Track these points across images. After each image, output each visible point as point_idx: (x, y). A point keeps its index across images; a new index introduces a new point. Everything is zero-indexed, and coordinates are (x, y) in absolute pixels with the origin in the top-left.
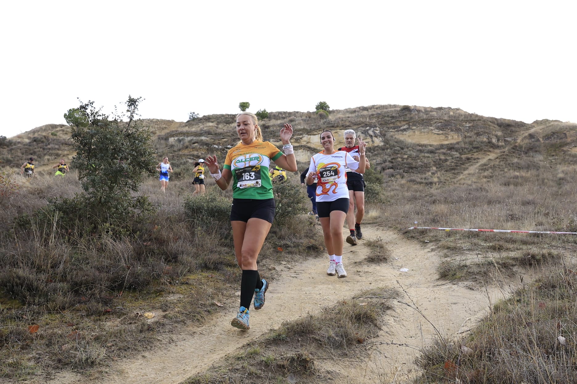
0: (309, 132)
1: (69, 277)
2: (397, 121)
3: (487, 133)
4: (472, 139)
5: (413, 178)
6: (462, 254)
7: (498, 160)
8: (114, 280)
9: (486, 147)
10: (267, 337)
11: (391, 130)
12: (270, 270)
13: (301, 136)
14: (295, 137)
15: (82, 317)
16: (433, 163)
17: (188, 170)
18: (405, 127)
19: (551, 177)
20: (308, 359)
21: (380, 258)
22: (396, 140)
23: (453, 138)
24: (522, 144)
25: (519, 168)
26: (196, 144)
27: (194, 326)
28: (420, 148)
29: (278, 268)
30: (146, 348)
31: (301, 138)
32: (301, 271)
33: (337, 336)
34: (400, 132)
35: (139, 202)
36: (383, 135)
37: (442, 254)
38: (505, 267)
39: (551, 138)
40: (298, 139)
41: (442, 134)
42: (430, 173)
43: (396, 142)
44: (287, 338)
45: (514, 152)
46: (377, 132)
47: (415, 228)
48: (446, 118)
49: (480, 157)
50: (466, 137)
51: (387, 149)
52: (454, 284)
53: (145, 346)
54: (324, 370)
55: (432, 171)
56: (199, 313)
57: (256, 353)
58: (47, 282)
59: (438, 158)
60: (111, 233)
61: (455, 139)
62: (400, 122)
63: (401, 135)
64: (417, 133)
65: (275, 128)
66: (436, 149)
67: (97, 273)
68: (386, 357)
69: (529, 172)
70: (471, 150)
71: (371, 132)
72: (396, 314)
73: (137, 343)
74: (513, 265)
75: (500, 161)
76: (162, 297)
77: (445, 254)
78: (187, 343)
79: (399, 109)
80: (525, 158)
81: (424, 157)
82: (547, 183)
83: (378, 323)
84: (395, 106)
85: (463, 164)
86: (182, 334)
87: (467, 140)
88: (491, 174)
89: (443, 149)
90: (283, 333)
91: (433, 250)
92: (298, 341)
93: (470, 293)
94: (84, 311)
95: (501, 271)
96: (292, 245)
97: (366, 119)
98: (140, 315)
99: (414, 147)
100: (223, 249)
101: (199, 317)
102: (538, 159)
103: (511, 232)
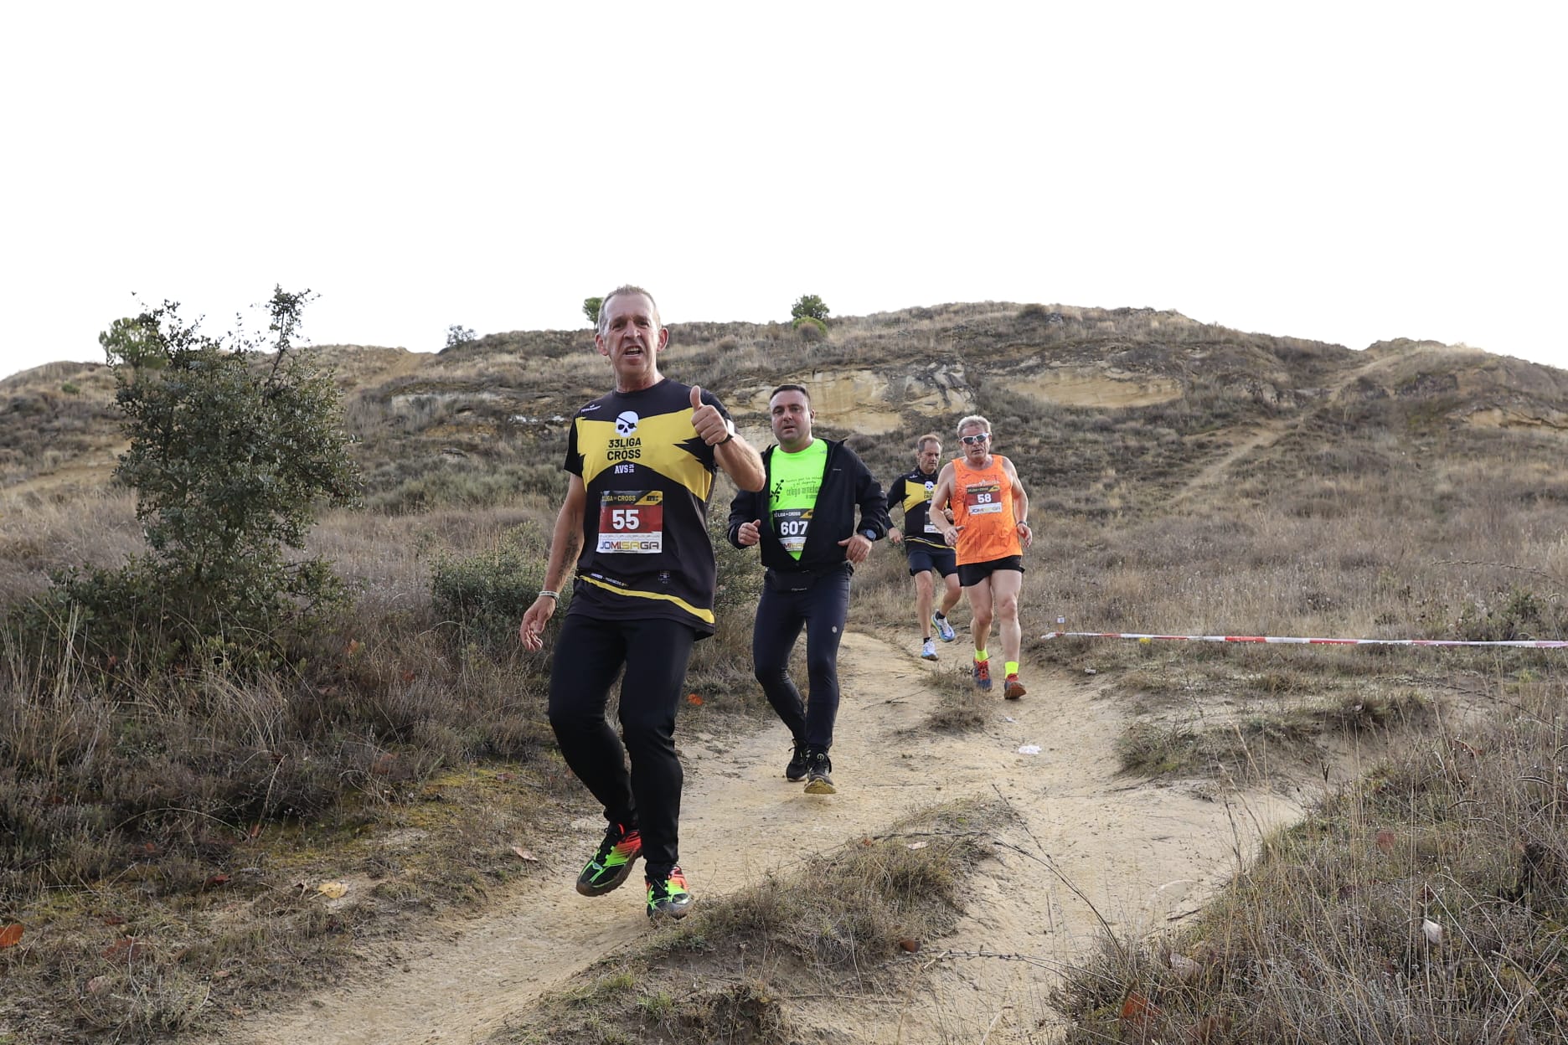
0: (774, 378)
1: (108, 790)
2: (1011, 345)
3: (1249, 376)
4: (1211, 393)
5: (1054, 499)
6: (1183, 704)
7: (1279, 449)
8: (235, 795)
9: (1248, 414)
10: (653, 942)
11: (995, 371)
13: (753, 389)
14: (737, 392)
15: (145, 898)
16: (1108, 458)
17: (443, 484)
18: (1031, 362)
19: (1417, 492)
20: (765, 1000)
21: (966, 718)
22: (1007, 398)
23: (1159, 391)
24: (1341, 403)
25: (1334, 468)
26: (466, 413)
27: (457, 917)
28: (1074, 417)
29: (692, 751)
30: (324, 979)
31: (753, 395)
32: (752, 759)
33: (845, 935)
34: (1019, 376)
35: (307, 576)
36: (973, 384)
37: (1130, 704)
38: (1294, 736)
39: (1416, 388)
40: (746, 397)
41: (1131, 380)
42: (1100, 486)
43: (1009, 403)
44: (710, 944)
45: (1320, 427)
46: (958, 376)
47: (1059, 636)
48: (1140, 337)
49: (1232, 441)
50: (1193, 388)
52: (1161, 787)
53: (319, 976)
54: (807, 1029)
55: (1105, 481)
56: (470, 880)
57: (623, 987)
58: (47, 804)
59: (1120, 444)
60: (226, 663)
61: (1166, 393)
62: (1019, 350)
63: (1022, 384)
64: (1064, 377)
65: (682, 369)
66: (1117, 421)
67: (188, 776)
68: (976, 988)
69: (1362, 481)
70: (1209, 423)
71: (940, 377)
72: (1005, 870)
73: (298, 966)
74: (1316, 732)
75: (1285, 451)
76: (370, 838)
77: (1139, 705)
78: (437, 962)
79: (1014, 314)
80: (1351, 442)
81: (1084, 441)
82: (1408, 509)
83: (956, 895)
84: (1004, 306)
85: (1187, 460)
86: (422, 938)
87: (1197, 395)
88: (1260, 487)
89: (1133, 419)
90: (699, 930)
91: (1104, 695)
92: (739, 950)
93: (1203, 809)
94: (150, 881)
95: (1285, 749)
96: (728, 687)
97: (929, 342)
98: (307, 891)
99: (1056, 417)
100: (538, 702)
101: (470, 891)
102: (1383, 443)
103: (1311, 642)
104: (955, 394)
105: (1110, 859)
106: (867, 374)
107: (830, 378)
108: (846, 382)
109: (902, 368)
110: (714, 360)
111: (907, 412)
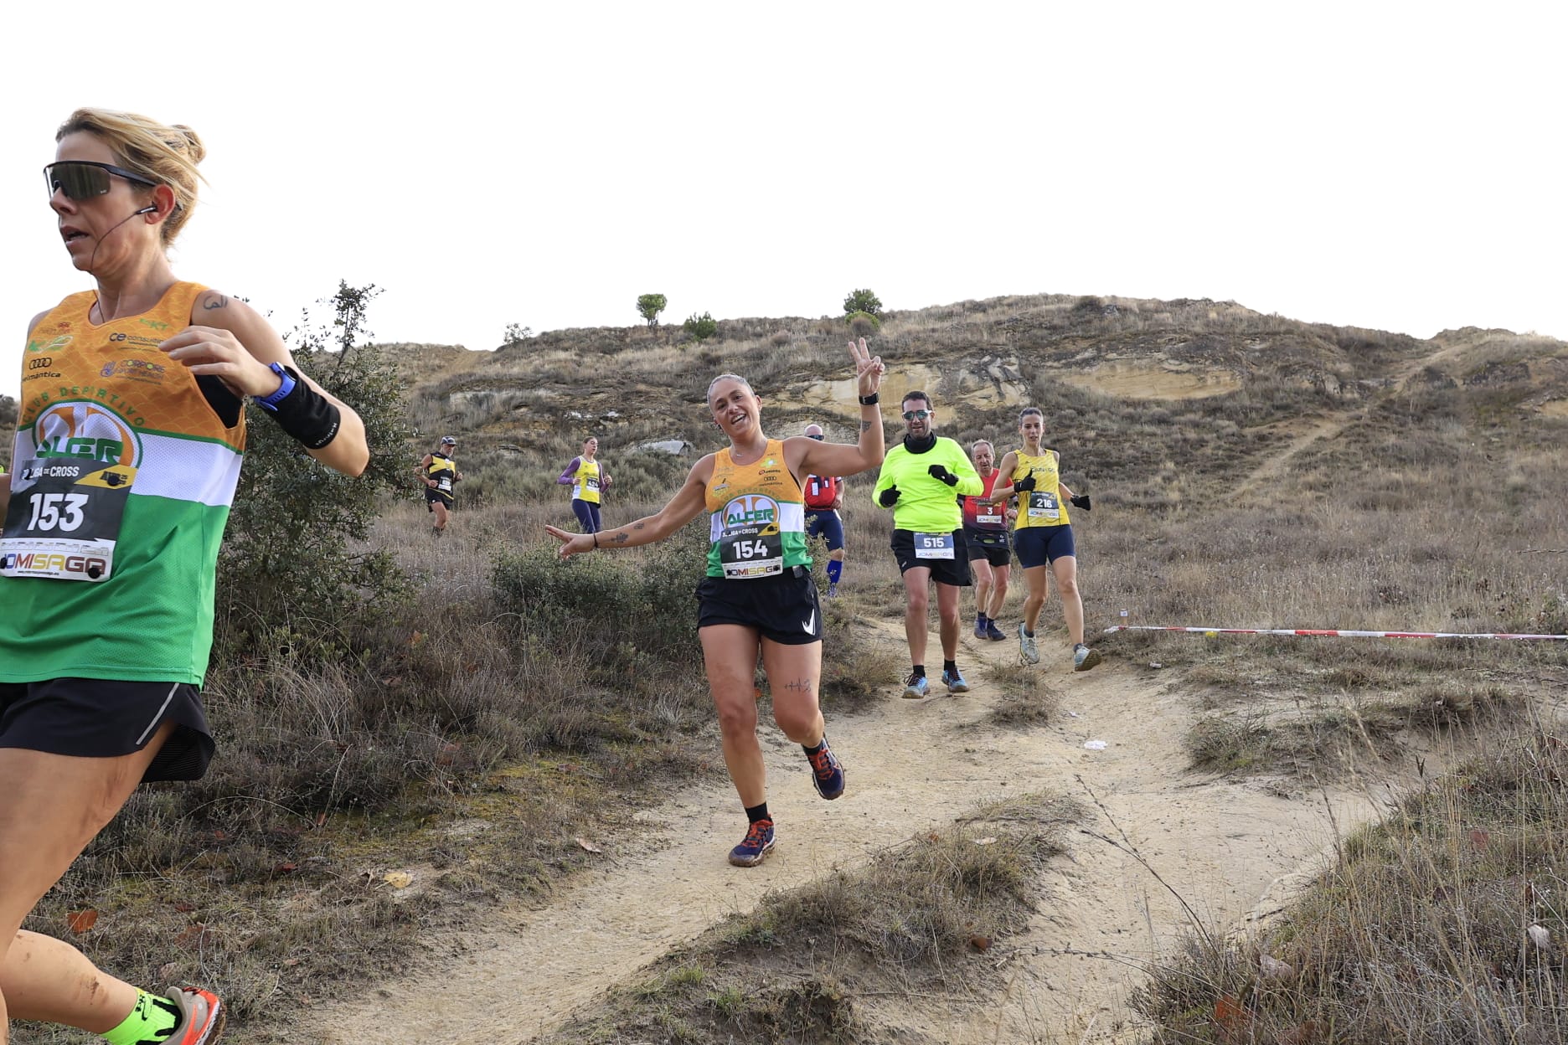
0: (827, 372)
2: (1066, 338)
3: (1311, 367)
4: (1271, 384)
5: (1113, 492)
6: (1253, 698)
7: (1343, 440)
8: (302, 784)
9: (1310, 405)
10: (721, 935)
11: (1049, 364)
13: (806, 383)
14: (790, 387)
15: (215, 885)
16: (1166, 451)
17: (501, 479)
18: (1087, 355)
19: (1488, 483)
20: (836, 997)
21: (1029, 712)
22: (1063, 390)
23: (1218, 383)
24: (1406, 394)
25: (1401, 459)
26: (523, 410)
27: (521, 909)
28: (1131, 410)
30: (390, 969)
31: (806, 390)
33: (915, 931)
34: (1074, 368)
35: (370, 567)
36: (1028, 377)
37: (1198, 699)
38: (1372, 732)
39: (1485, 378)
40: (798, 393)
41: (1188, 371)
42: (1159, 479)
43: (1065, 396)
44: (779, 939)
45: (1386, 418)
46: (1012, 369)
47: (1122, 629)
48: (1198, 329)
49: (1294, 433)
50: (1253, 379)
52: (1235, 783)
53: (386, 966)
54: (879, 1028)
55: (1164, 473)
56: (534, 871)
57: (692, 982)
59: (1179, 436)
60: (293, 653)
61: (1226, 385)
62: (1074, 343)
63: (1077, 377)
64: (1121, 369)
65: (735, 364)
66: (1175, 413)
67: (256, 764)
68: (1050, 988)
69: (1430, 473)
70: (1269, 414)
71: (995, 370)
72: (1076, 867)
73: (366, 957)
74: (1394, 728)
75: (1349, 443)
76: (434, 828)
77: (1207, 700)
78: (502, 954)
79: (1069, 306)
80: (1417, 433)
81: (1141, 433)
82: (1478, 501)
83: (1027, 892)
84: (1059, 298)
85: (1247, 452)
86: (488, 930)
87: (1257, 387)
88: (1324, 479)
89: (1195, 412)
90: (766, 924)
91: (1171, 689)
92: (808, 945)
93: (1279, 806)
94: (220, 869)
95: (1363, 745)
97: (982, 335)
98: (373, 880)
99: (1113, 410)
100: (598, 693)
101: (534, 882)
102: (1452, 434)
103: (1386, 636)
104: (1009, 387)
105: (1183, 856)
106: (920, 367)
108: (900, 376)
109: (955, 362)
110: (767, 355)
111: (961, 406)
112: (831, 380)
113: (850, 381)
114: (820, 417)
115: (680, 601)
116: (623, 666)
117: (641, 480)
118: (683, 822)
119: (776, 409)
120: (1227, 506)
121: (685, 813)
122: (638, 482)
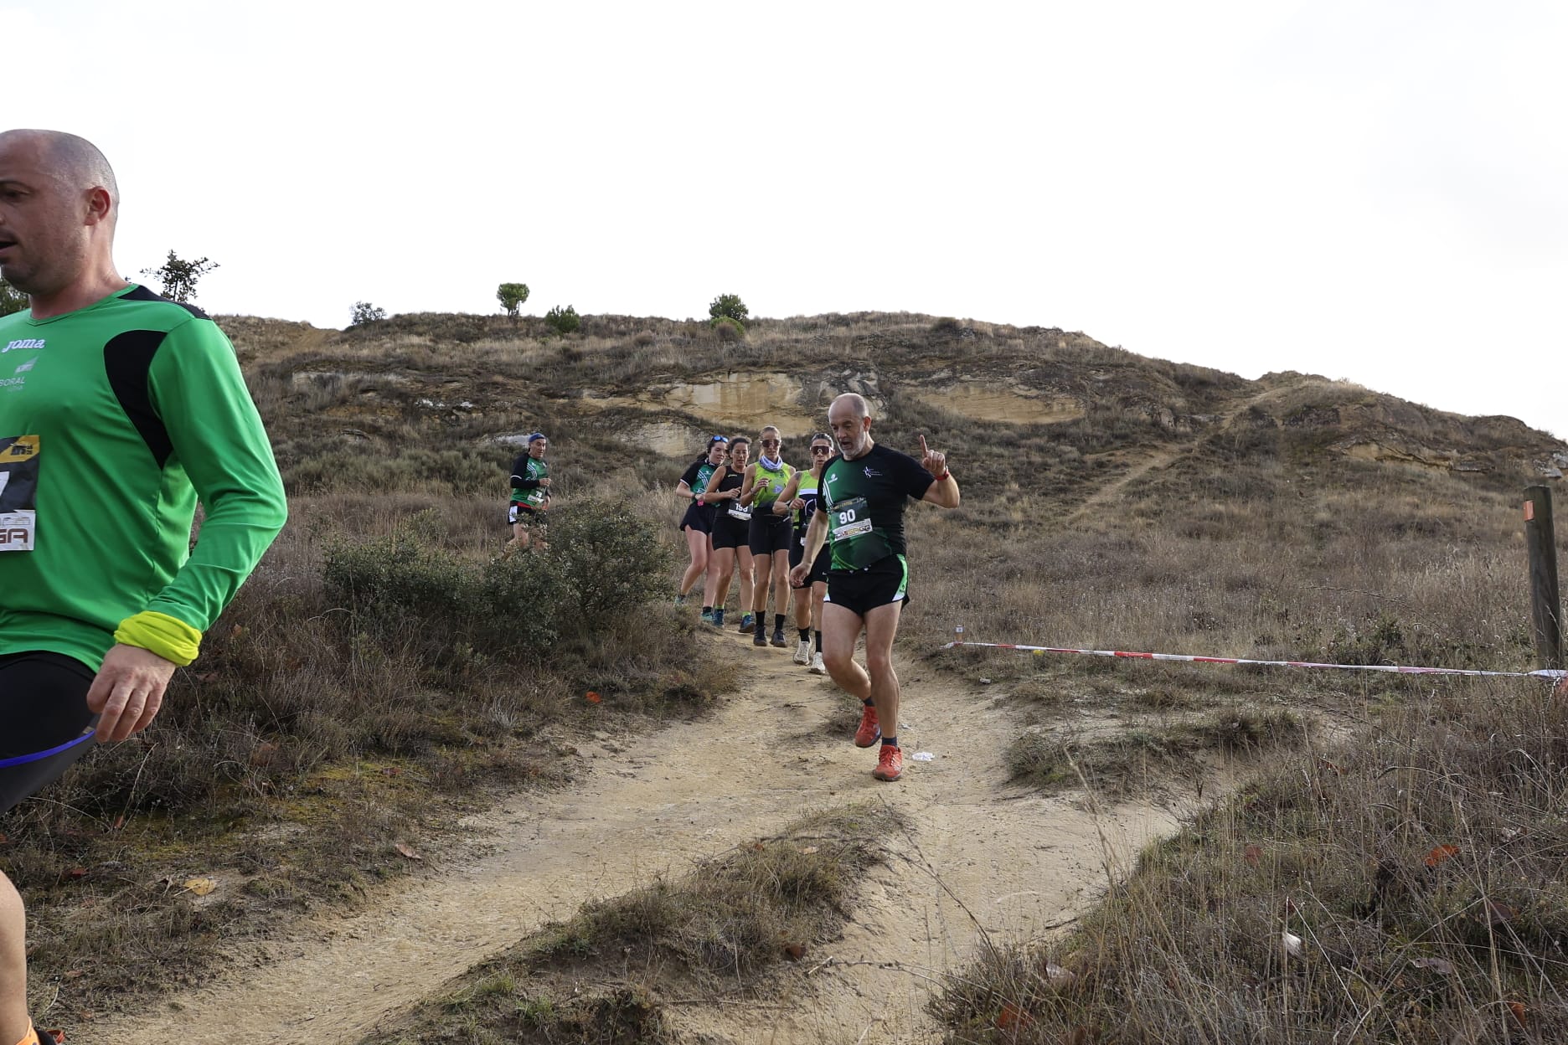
0: (689, 376)
2: (924, 357)
3: (1149, 399)
4: (1112, 414)
6: (1072, 716)
7: (1174, 471)
8: (98, 784)
9: (1146, 436)
10: (537, 945)
11: (907, 381)
12: (562, 754)
13: (668, 385)
14: (651, 388)
16: (1012, 472)
17: (342, 466)
18: (943, 375)
19: (1299, 519)
20: (647, 1006)
22: (918, 408)
23: (1064, 410)
24: (1232, 431)
25: (1223, 492)
26: (369, 394)
27: (332, 916)
28: (981, 431)
29: (585, 750)
30: (185, 981)
31: (668, 392)
32: (647, 759)
33: (730, 940)
34: (930, 388)
36: (885, 392)
37: (1021, 715)
38: (1175, 751)
39: (1303, 421)
40: (659, 394)
41: (1036, 397)
42: (1003, 499)
43: (920, 413)
44: (594, 948)
45: (1213, 452)
46: (871, 383)
47: (956, 645)
48: (1048, 356)
49: (1130, 462)
50: (1096, 408)
51: (896, 430)
52: (1047, 797)
53: (180, 977)
54: (689, 1035)
55: (1009, 494)
56: (348, 878)
57: (501, 991)
59: (1024, 459)
61: (1070, 412)
62: (931, 361)
63: (933, 396)
64: (973, 391)
65: (596, 361)
66: (1022, 437)
68: (859, 994)
69: (1250, 506)
70: (1109, 443)
71: (854, 384)
72: (892, 875)
73: (158, 967)
74: (1195, 748)
75: (1180, 474)
76: (244, 832)
77: (1029, 716)
78: (308, 963)
79: (928, 326)
80: (1240, 468)
81: (989, 454)
82: (1289, 535)
83: (844, 901)
84: (919, 318)
85: (1087, 478)
86: (294, 938)
87: (1099, 415)
88: (1155, 507)
89: (1037, 436)
90: (583, 933)
91: (998, 704)
92: (624, 954)
93: (1086, 820)
95: (1166, 763)
96: (627, 686)
97: (844, 349)
98: (172, 887)
99: (965, 430)
100: (432, 695)
101: (347, 888)
102: (1270, 471)
103: (1195, 660)
105: (995, 867)
106: (782, 377)
107: (746, 379)
108: (760, 385)
109: (816, 374)
110: (630, 354)
111: (819, 417)
112: (693, 383)
113: (712, 385)
114: (681, 420)
115: (521, 603)
116: (458, 668)
117: (492, 474)
118: (510, 828)
119: (636, 409)
120: (1065, 528)
121: (512, 818)
122: (489, 477)
